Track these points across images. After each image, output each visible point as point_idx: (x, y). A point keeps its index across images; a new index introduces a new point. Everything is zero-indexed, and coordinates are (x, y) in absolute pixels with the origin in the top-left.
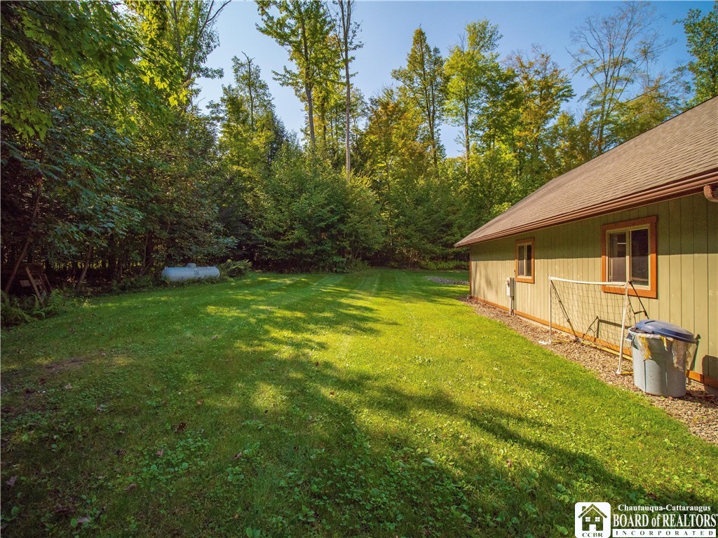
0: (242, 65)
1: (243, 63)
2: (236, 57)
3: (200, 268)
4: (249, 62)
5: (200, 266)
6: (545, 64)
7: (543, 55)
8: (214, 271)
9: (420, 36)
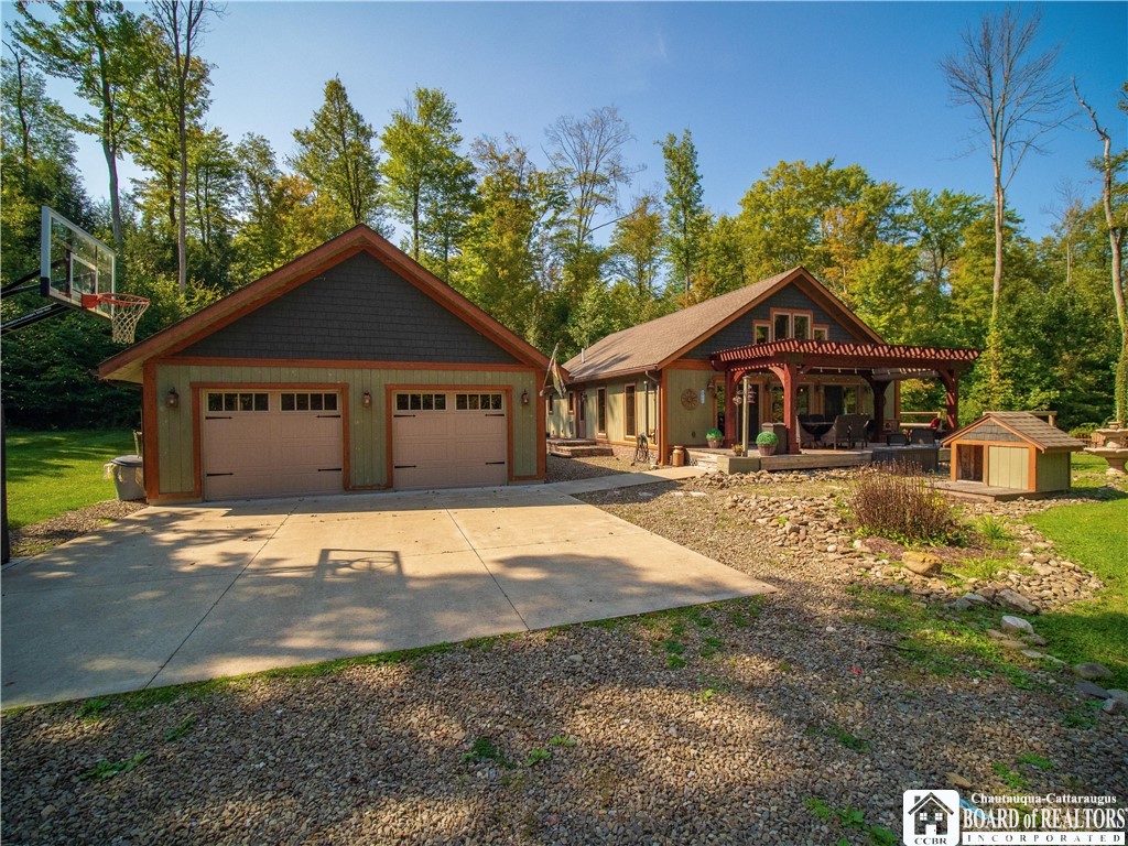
4: (19, 62)
6: (521, 162)
7: (518, 150)
9: (336, 91)
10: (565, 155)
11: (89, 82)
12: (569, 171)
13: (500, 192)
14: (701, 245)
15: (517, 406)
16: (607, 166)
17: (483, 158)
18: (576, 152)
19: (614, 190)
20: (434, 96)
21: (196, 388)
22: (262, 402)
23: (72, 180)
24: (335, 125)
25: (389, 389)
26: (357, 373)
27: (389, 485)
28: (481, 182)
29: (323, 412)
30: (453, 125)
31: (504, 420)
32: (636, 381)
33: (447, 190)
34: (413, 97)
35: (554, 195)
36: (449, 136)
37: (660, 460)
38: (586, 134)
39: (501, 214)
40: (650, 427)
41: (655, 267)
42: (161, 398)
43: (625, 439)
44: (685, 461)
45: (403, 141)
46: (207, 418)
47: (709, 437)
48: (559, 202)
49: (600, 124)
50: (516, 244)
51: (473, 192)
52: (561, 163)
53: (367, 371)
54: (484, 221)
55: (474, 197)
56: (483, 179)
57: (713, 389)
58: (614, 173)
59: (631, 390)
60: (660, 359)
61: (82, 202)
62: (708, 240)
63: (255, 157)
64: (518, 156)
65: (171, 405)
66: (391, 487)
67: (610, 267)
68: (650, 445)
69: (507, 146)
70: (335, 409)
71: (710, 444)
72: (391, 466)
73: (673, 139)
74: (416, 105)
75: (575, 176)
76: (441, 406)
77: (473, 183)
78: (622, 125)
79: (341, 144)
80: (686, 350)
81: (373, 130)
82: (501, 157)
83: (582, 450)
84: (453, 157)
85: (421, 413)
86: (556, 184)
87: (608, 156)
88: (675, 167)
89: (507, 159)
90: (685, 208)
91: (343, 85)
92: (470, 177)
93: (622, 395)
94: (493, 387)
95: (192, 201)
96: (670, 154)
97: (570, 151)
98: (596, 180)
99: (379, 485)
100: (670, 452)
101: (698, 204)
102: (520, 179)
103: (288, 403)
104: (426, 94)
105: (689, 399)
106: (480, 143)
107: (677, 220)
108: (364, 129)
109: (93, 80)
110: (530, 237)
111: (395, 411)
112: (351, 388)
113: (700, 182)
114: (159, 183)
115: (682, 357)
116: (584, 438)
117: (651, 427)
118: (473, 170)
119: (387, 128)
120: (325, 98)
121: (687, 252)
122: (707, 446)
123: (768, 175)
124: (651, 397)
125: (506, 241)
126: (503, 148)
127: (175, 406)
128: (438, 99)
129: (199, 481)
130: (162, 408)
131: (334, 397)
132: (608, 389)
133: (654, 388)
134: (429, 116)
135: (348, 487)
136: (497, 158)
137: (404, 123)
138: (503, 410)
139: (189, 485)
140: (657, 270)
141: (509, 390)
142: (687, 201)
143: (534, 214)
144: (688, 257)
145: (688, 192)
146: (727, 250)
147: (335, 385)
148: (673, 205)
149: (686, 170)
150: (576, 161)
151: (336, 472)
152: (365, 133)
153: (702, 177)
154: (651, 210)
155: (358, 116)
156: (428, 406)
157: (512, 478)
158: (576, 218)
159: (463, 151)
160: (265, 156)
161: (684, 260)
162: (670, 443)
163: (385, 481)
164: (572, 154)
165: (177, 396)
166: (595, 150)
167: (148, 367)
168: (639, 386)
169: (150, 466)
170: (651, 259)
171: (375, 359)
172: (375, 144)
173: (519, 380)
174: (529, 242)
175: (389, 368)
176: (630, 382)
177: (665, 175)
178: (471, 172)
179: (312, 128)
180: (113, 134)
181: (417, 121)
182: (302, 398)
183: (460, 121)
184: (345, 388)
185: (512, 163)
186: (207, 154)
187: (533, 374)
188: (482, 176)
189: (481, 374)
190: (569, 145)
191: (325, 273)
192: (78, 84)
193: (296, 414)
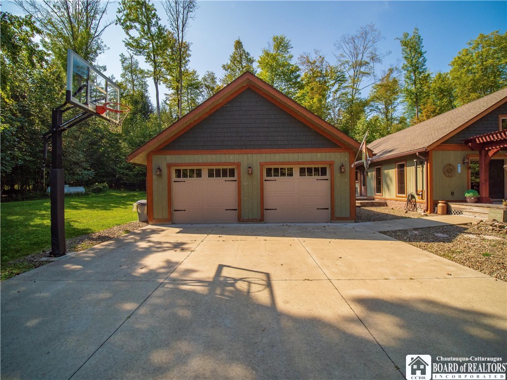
0: (126, 59)
1: (127, 57)
2: (122, 54)
3: (71, 188)
4: (131, 57)
5: (72, 187)
6: (322, 62)
7: (320, 57)
8: (81, 189)
9: (239, 45)
10: (344, 54)
11: (149, 56)
12: (347, 62)
13: (311, 79)
14: (425, 90)
15: (337, 174)
16: (368, 55)
17: (303, 63)
18: (350, 52)
19: (372, 68)
20: (280, 38)
21: (169, 166)
22: (199, 174)
23: (147, 97)
24: (238, 59)
25: (262, 165)
26: (245, 156)
27: (262, 220)
28: (303, 75)
29: (228, 178)
30: (289, 50)
31: (328, 182)
32: (406, 161)
33: (287, 81)
34: (271, 40)
35: (338, 77)
36: (287, 56)
37: (427, 210)
38: (356, 41)
39: (312, 89)
40: (418, 189)
41: (394, 107)
42: (154, 172)
43: (397, 197)
44: (448, 211)
45: (267, 61)
46: (174, 182)
47: (467, 195)
48: (341, 79)
49: (364, 35)
50: (320, 101)
51: (299, 80)
52: (342, 59)
53: (250, 155)
54: (304, 93)
55: (299, 82)
56: (303, 74)
57: (468, 163)
58: (372, 59)
59: (402, 167)
60: (427, 145)
61: (150, 105)
62: (429, 87)
63: (209, 80)
64: (321, 59)
65: (158, 175)
66: (263, 220)
67: (371, 108)
68: (417, 200)
69: (315, 55)
70: (234, 176)
71: (468, 200)
72: (263, 209)
73: (406, 35)
74: (272, 43)
75: (350, 64)
76: (291, 175)
77: (299, 76)
78: (377, 33)
79: (241, 67)
80: (447, 138)
81: (254, 59)
82: (312, 62)
83: (367, 203)
84: (289, 65)
85: (280, 179)
86: (340, 71)
87: (370, 50)
88: (408, 50)
89: (315, 62)
90: (415, 71)
91: (241, 41)
92: (298, 73)
93: (394, 170)
94: (322, 162)
95: (186, 101)
96: (405, 44)
97: (347, 51)
98: (361, 65)
99: (256, 219)
100: (436, 204)
101: (423, 67)
102: (322, 71)
103: (211, 175)
104: (277, 38)
105: (449, 170)
106: (302, 57)
107: (410, 79)
108: (250, 59)
109: (150, 55)
110: (326, 99)
111: (265, 177)
112: (242, 165)
113: (425, 55)
114: (174, 94)
115: (443, 143)
116: (366, 196)
117: (420, 189)
118: (299, 70)
119: (261, 57)
120: (234, 48)
121: (416, 94)
122: (466, 201)
123: (471, 44)
124: (420, 170)
125: (315, 100)
126: (313, 57)
127: (160, 176)
128: (282, 39)
129: (171, 214)
130: (154, 177)
131: (233, 170)
132: (383, 168)
133: (422, 163)
134: (278, 49)
135: (240, 220)
136: (310, 63)
137: (267, 54)
138: (328, 176)
139: (165, 215)
140: (396, 108)
141: (331, 164)
142: (416, 67)
143: (328, 87)
144: (416, 99)
145: (417, 62)
146: (442, 91)
147: (233, 164)
148: (408, 70)
149: (415, 50)
150: (351, 56)
151: (234, 211)
152: (251, 61)
153: (426, 52)
154: (395, 75)
155: (248, 53)
156: (283, 174)
157: (334, 218)
158: (352, 84)
159: (293, 62)
160: (213, 79)
161: (415, 100)
162: (435, 199)
163: (259, 217)
164: (349, 53)
165: (161, 171)
166: (362, 48)
167: (149, 157)
168: (408, 163)
169: (150, 206)
170: (392, 103)
171: (255, 148)
172: (255, 65)
173: (338, 157)
174: (325, 101)
175: (261, 153)
176: (401, 162)
177: (402, 55)
178: (298, 71)
179: (229, 62)
180: (157, 75)
181: (273, 52)
182: (218, 171)
183: (292, 47)
184: (238, 165)
185: (318, 64)
186: (190, 81)
187: (347, 154)
188: (303, 73)
189: (314, 154)
190: (347, 49)
191: (228, 103)
192: (145, 57)
193: (215, 179)
